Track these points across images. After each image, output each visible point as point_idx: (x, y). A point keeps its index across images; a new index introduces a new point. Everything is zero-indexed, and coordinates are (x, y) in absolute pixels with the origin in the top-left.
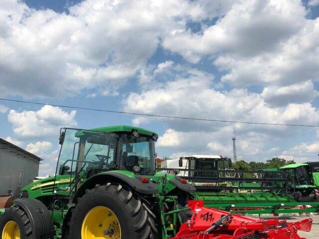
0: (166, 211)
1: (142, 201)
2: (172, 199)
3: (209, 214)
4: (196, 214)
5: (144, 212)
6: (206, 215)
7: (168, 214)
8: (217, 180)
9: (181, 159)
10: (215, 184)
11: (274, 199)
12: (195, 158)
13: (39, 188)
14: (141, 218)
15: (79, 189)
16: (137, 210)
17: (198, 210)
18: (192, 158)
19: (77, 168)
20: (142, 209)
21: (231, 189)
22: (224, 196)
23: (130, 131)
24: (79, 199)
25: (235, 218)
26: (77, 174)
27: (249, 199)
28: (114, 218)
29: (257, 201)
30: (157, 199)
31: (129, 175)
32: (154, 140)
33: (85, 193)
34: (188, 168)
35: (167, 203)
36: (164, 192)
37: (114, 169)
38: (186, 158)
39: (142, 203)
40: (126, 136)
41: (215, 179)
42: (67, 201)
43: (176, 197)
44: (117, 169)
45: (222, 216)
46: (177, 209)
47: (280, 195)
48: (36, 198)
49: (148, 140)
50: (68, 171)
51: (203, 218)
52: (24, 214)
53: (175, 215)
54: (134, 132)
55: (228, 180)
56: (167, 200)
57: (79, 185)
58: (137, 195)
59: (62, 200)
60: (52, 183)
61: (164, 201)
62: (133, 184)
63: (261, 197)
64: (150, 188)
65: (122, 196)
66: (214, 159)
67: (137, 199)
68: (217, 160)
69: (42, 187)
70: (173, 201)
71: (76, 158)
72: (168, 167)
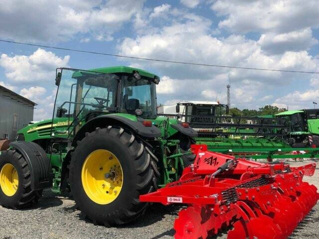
0: (168, 154)
1: (145, 145)
2: (174, 143)
3: (213, 158)
4: (200, 158)
5: (147, 156)
6: (210, 160)
7: (170, 158)
8: (214, 125)
9: (178, 105)
10: (212, 129)
11: (270, 145)
12: (192, 104)
13: (35, 131)
14: (144, 161)
15: (78, 132)
16: (139, 153)
17: (201, 154)
18: (189, 104)
19: (75, 111)
20: (145, 152)
21: (227, 135)
22: (220, 141)
23: (131, 72)
24: (79, 142)
25: (240, 162)
26: (75, 116)
27: (244, 144)
28: (116, 161)
29: (253, 147)
30: (159, 143)
31: (131, 119)
32: (156, 83)
33: (85, 136)
34: (184, 114)
35: (169, 146)
36: (166, 136)
37: (115, 112)
38: (183, 104)
39: (144, 147)
40: (126, 78)
41: (212, 125)
42: (66, 144)
43: (178, 141)
44: (118, 112)
45: (227, 160)
46: (179, 153)
47: (276, 141)
48: (33, 141)
49: (149, 83)
50: (66, 114)
51: (206, 162)
52: (21, 157)
53: (176, 159)
54: (135, 74)
55: (225, 126)
56: (169, 144)
57: (78, 129)
58: (140, 138)
59: (60, 143)
60: (50, 126)
61: (166, 145)
62: (135, 128)
63: (257, 142)
64: (153, 132)
65: (124, 139)
66: (212, 105)
67: (140, 143)
68: (214, 107)
69: (39, 130)
70: (175, 144)
71: (73, 100)
72: (164, 113)
